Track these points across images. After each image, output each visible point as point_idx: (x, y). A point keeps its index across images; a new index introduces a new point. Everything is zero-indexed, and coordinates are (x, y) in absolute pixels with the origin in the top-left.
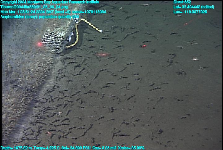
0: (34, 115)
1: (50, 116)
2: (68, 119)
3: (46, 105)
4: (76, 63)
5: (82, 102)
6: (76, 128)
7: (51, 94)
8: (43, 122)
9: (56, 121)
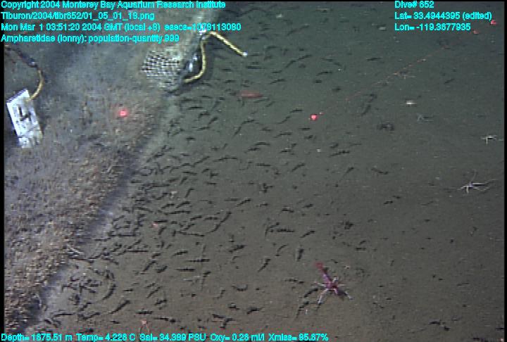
0: (130, 195)
1: (157, 197)
2: (187, 203)
3: (150, 180)
4: (200, 108)
5: (212, 175)
6: (203, 219)
7: (158, 160)
8: (144, 207)
9: (168, 205)
